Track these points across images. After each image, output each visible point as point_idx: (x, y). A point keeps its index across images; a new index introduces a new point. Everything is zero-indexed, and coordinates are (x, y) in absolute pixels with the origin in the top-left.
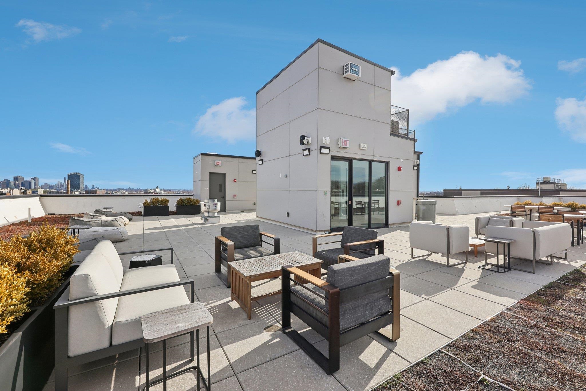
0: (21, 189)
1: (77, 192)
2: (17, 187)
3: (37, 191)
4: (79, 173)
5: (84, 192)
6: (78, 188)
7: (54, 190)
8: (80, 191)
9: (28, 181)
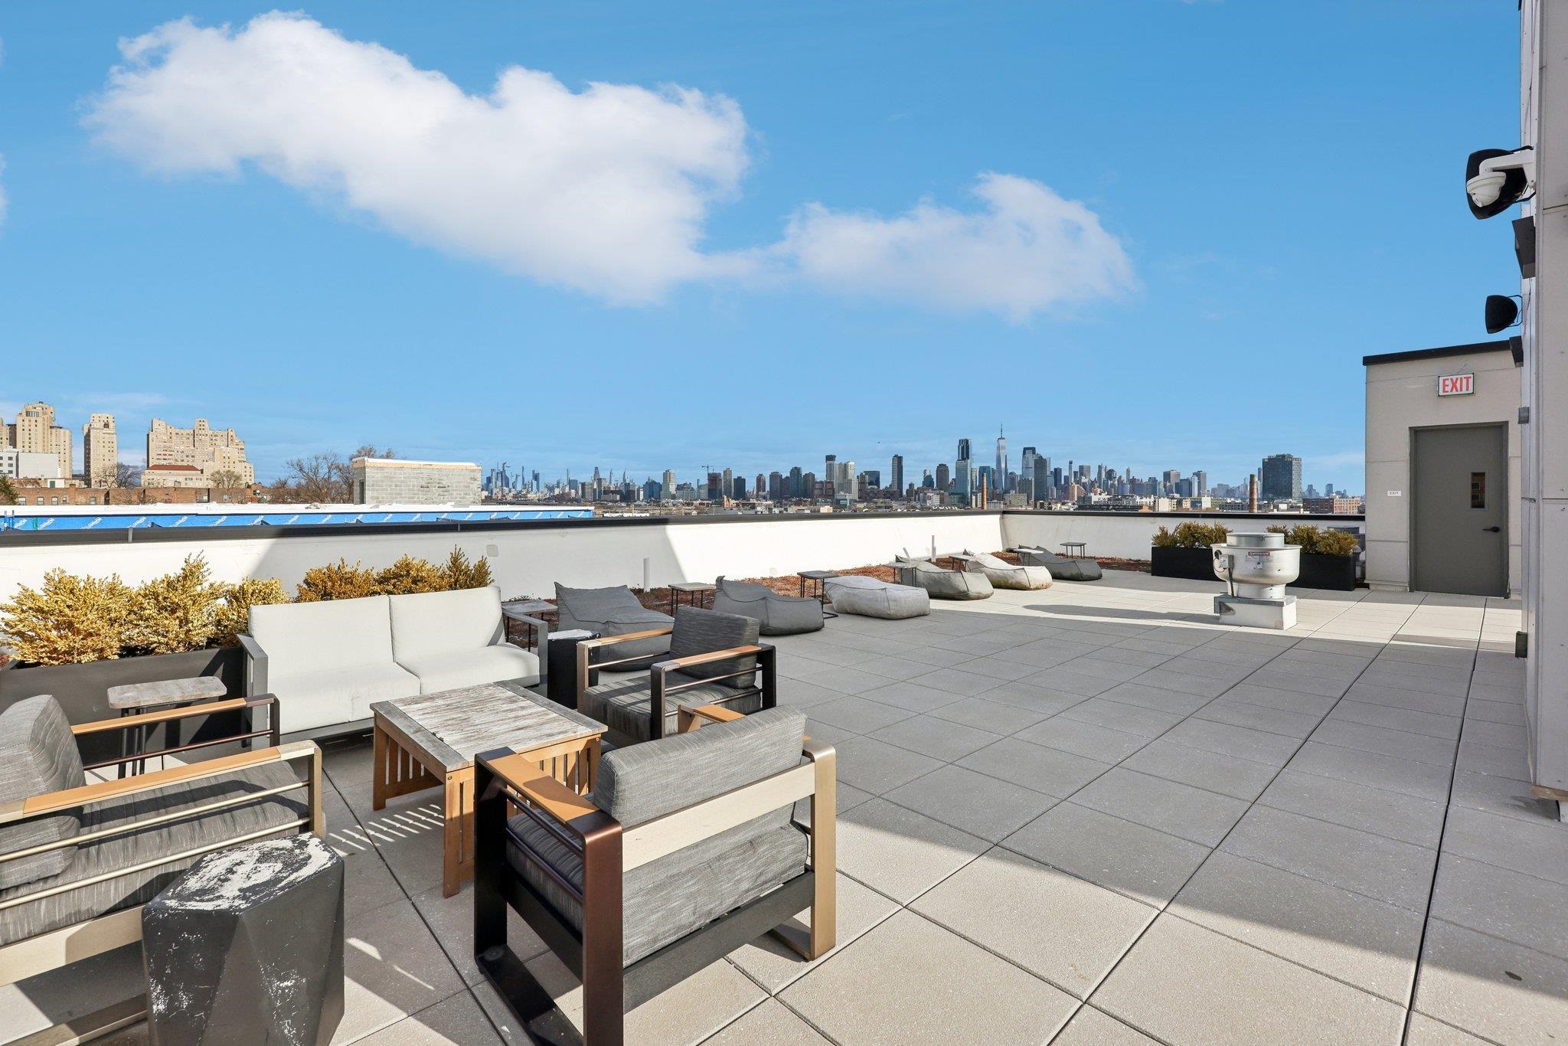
0: (1173, 498)
1: (1282, 503)
2: (1168, 493)
3: (1201, 502)
4: (1289, 456)
5: (1302, 505)
6: (1288, 493)
7: (1232, 499)
8: (1290, 502)
9: (1187, 480)
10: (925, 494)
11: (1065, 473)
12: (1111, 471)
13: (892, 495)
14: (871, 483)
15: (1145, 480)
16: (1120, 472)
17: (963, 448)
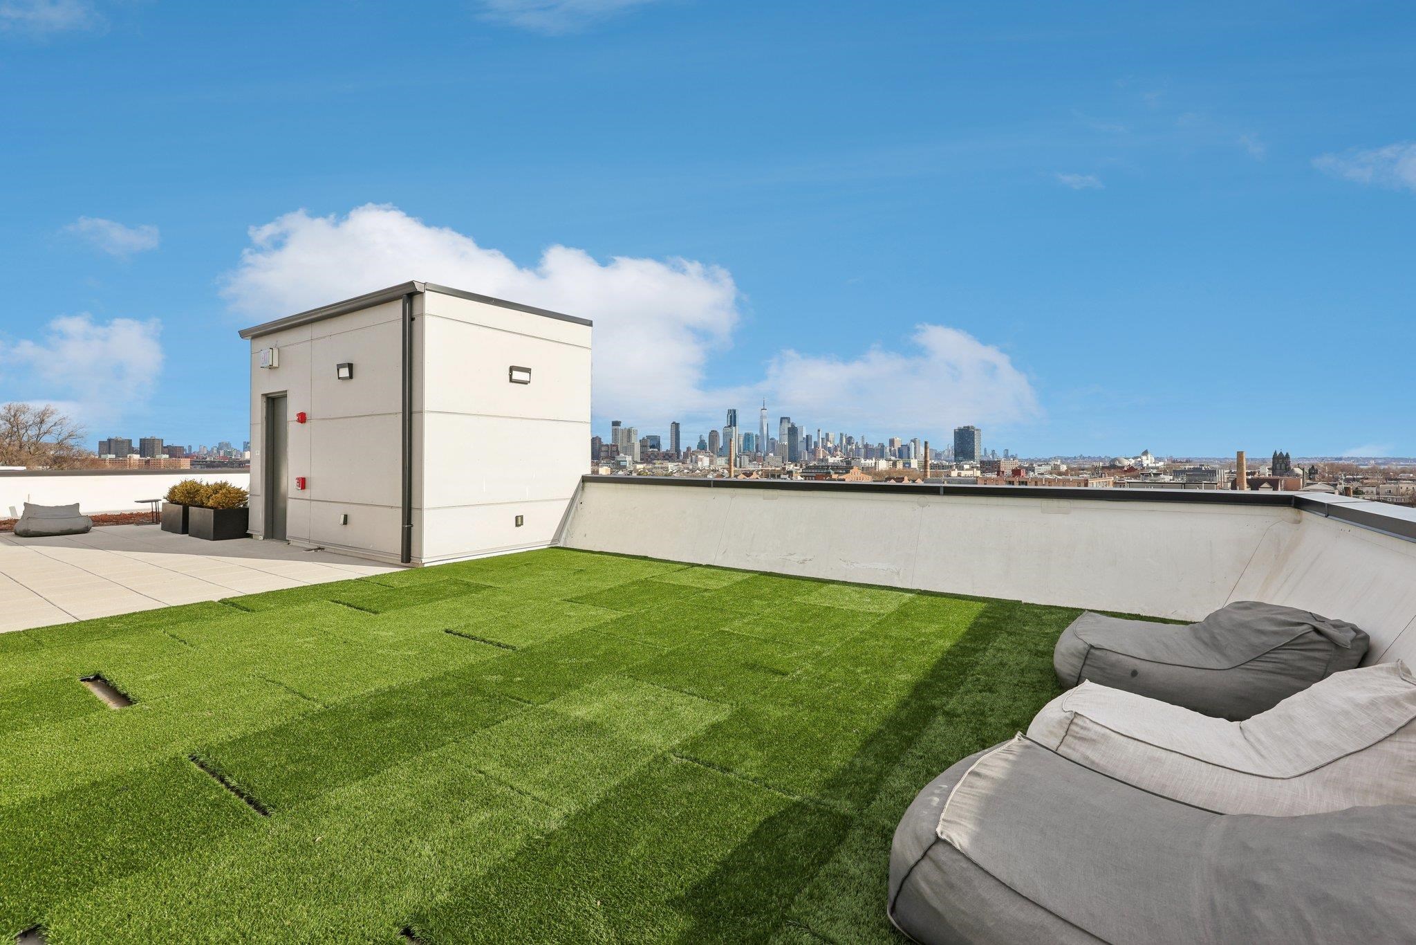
4: (973, 427)
10: (697, 456)
11: (814, 439)
12: (851, 438)
13: (670, 457)
14: (652, 447)
15: (876, 445)
16: (857, 439)
17: (731, 417)
